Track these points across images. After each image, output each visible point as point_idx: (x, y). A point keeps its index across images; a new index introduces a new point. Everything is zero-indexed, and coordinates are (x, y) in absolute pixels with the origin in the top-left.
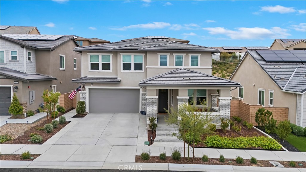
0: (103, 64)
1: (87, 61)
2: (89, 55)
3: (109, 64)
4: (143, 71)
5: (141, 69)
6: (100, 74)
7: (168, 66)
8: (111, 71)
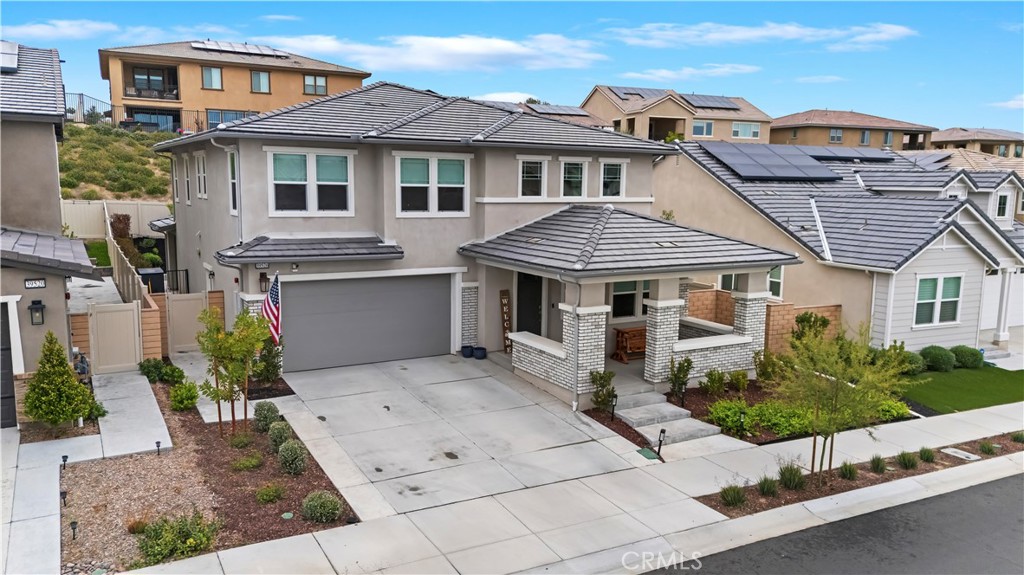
0: (319, 187)
1: (264, 175)
2: (270, 151)
3: (344, 189)
4: (466, 213)
5: (460, 208)
6: (312, 224)
7: (543, 198)
8: (350, 212)
